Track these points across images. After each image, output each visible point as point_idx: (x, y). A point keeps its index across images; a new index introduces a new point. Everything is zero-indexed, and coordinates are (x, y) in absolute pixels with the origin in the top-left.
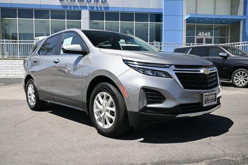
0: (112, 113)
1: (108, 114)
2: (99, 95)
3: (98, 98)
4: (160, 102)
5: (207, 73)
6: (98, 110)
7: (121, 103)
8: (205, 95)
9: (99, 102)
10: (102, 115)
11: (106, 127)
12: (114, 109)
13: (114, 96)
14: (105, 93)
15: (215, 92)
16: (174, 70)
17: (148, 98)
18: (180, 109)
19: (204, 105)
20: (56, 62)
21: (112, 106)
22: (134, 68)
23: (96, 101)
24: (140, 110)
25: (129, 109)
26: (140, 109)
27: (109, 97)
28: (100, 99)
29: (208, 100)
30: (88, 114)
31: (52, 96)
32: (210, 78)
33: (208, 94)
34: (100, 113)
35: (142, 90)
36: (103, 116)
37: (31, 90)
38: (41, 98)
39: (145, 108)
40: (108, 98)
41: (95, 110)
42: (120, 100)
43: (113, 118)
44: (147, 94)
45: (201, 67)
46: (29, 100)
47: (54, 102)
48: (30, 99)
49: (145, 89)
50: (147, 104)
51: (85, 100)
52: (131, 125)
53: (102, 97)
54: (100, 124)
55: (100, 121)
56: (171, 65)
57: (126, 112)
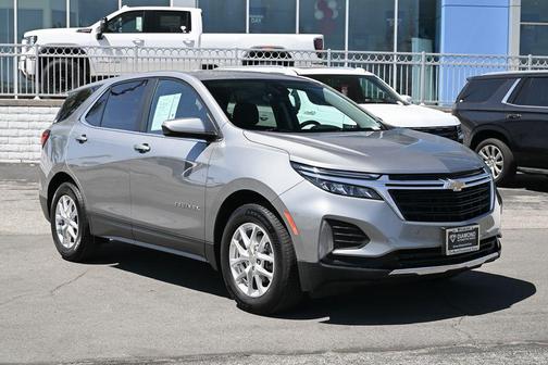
0: (267, 266)
1: (260, 268)
2: (241, 230)
3: (240, 235)
4: (358, 245)
5: (455, 189)
6: (238, 259)
7: (284, 246)
8: (450, 233)
9: (241, 243)
10: (247, 270)
11: (255, 294)
12: (271, 258)
13: (271, 231)
14: (254, 226)
15: (474, 227)
16: (387, 185)
17: (335, 237)
18: (397, 259)
19: (448, 253)
20: (141, 151)
21: (267, 253)
22: (312, 179)
23: (234, 241)
24: (321, 261)
25: (300, 258)
26: (321, 257)
27: (262, 234)
28: (244, 236)
29: (456, 243)
30: (216, 268)
31: (130, 228)
32: (464, 199)
33: (456, 230)
34: (242, 267)
35: (325, 222)
36: (250, 273)
37: (65, 210)
38: (95, 231)
39: (331, 257)
40: (260, 235)
41: (233, 261)
42: (283, 240)
43: (270, 275)
44: (334, 230)
45: (445, 176)
46: (61, 237)
47: (132, 242)
48: (64, 232)
49: (330, 221)
50: (334, 249)
51: (210, 238)
52: (304, 290)
53: (249, 234)
54: (244, 289)
55: (243, 282)
56: (381, 175)
57: (294, 264)
